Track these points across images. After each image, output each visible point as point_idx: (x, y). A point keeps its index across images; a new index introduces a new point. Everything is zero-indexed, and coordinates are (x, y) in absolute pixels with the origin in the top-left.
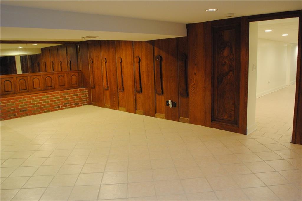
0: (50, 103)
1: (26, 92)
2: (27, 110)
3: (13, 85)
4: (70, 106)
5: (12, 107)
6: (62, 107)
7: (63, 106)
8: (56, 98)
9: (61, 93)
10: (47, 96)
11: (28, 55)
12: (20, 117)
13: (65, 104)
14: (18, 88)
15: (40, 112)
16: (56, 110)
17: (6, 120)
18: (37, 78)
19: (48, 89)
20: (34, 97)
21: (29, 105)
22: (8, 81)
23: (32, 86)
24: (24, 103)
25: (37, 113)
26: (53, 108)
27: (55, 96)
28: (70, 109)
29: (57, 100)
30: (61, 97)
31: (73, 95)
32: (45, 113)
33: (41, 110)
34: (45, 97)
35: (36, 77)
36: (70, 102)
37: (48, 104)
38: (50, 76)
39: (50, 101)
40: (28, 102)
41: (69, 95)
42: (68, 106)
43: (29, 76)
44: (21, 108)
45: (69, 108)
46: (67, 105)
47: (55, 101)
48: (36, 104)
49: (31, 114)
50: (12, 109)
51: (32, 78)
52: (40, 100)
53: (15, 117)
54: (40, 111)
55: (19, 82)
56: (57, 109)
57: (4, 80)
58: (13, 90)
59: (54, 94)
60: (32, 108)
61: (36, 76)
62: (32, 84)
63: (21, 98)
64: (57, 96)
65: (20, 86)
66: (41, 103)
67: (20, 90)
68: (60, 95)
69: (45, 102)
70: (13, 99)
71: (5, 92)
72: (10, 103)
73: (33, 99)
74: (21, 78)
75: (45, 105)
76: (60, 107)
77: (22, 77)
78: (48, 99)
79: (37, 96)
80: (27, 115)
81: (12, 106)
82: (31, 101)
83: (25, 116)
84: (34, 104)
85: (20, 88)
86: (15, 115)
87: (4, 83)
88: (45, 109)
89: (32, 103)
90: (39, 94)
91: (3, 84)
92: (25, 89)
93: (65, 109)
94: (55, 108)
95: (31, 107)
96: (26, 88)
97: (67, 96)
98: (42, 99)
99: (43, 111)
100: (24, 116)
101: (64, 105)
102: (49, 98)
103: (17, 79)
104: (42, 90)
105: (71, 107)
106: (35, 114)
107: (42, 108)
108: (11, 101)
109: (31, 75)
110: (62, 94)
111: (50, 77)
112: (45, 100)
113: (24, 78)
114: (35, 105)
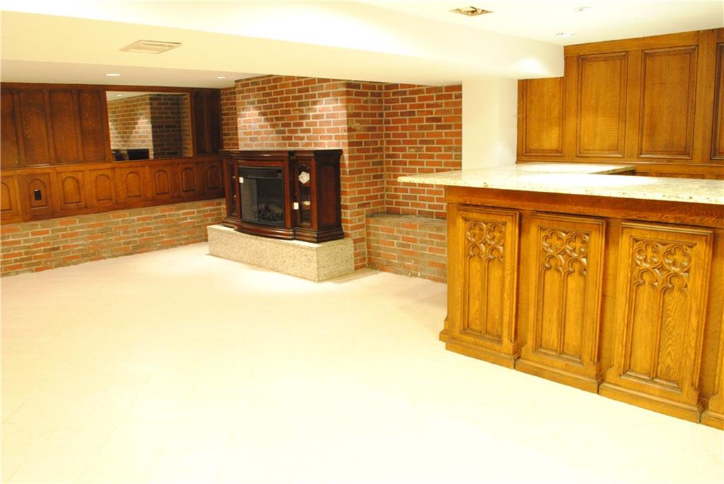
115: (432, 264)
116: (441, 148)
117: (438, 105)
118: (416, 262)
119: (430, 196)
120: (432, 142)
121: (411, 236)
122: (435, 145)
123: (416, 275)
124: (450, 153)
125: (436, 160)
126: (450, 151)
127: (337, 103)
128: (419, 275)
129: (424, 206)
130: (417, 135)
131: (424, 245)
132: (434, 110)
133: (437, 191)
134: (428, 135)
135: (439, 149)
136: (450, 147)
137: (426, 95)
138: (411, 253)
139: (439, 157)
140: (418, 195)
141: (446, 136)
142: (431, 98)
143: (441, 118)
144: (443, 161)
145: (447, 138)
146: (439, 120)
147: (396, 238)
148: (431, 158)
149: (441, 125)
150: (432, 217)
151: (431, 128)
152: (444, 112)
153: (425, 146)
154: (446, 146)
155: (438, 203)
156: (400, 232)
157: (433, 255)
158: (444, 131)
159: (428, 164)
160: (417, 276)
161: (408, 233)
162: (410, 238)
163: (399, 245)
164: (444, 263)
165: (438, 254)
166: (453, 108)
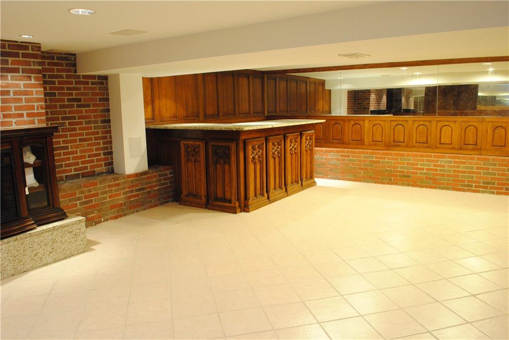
0: (452, 173)
1: (426, 147)
2: (410, 176)
3: (406, 133)
4: (495, 191)
5: (388, 167)
6: (476, 187)
7: (480, 187)
8: (467, 168)
9: (478, 159)
10: (449, 160)
11: (439, 86)
12: (397, 184)
13: (484, 183)
14: (415, 138)
15: (432, 185)
16: (463, 190)
17: (377, 184)
18: (449, 126)
19: (467, 149)
20: (424, 158)
21: (414, 168)
22: (400, 126)
23: (438, 139)
24: (408, 164)
25: (427, 187)
26: (458, 185)
27: (465, 163)
28: (493, 195)
29: (469, 172)
30: (477, 168)
31: (506, 168)
32: (441, 191)
33: (433, 182)
34: (444, 162)
35: (446, 123)
36: (496, 182)
37: (448, 176)
38: (475, 124)
39: (454, 171)
40: (413, 164)
41: (497, 167)
42: (491, 188)
43: (434, 121)
44: (400, 172)
45: (493, 193)
46: (489, 186)
47: (465, 172)
48: (427, 169)
49: (414, 185)
50: (387, 170)
51: (440, 124)
52: (434, 166)
53: (391, 182)
54: (431, 183)
55: (417, 130)
56: (466, 188)
57: (394, 124)
58: (405, 142)
59: (463, 158)
60: (419, 175)
61: (448, 121)
62: (438, 135)
63: (403, 155)
64: (470, 163)
65: (418, 136)
66: (436, 170)
67: (416, 142)
68: (476, 164)
69: (444, 171)
70: (391, 154)
71: (394, 142)
72: (386, 160)
73: (423, 161)
74: (422, 123)
75: (444, 175)
76: (471, 186)
77: (424, 121)
78: (449, 166)
79: (430, 156)
80: (409, 185)
81: (389, 165)
82: (419, 163)
83: (405, 186)
84: (423, 169)
85: (418, 138)
86: (390, 180)
87: (394, 129)
88: (441, 183)
89: (419, 166)
90: (449, 155)
91: (392, 130)
92: (425, 142)
93: (483, 192)
94: (461, 185)
95: (417, 173)
96: (427, 141)
97: (493, 169)
98: (439, 163)
99: (438, 186)
100: (403, 184)
101: (481, 185)
102: (452, 164)
103: (413, 124)
104: (453, 148)
105: (498, 193)
106: (422, 187)
107: (436, 179)
108: (389, 156)
109: (438, 119)
110: (482, 162)
111: (476, 128)
112: (444, 166)
113: (426, 124)
114: (425, 171)
115: (112, 207)
116: (82, 122)
117: (77, 89)
118: (99, 211)
119: (75, 161)
120: (74, 118)
121: (93, 192)
122: (77, 120)
123: (100, 222)
124: (90, 125)
125: (78, 132)
126: (90, 124)
127: (31, 80)
128: (103, 220)
129: (70, 171)
130: (59, 113)
131: (105, 195)
132: (74, 92)
133: (81, 156)
134: (70, 112)
135: (81, 123)
136: (89, 121)
137: (65, 79)
138: (94, 206)
139: (80, 129)
140: (63, 163)
141: (85, 113)
142: (71, 83)
143: (81, 99)
144: (84, 132)
145: (86, 114)
146: (79, 100)
147: (79, 199)
148: (74, 131)
149: (81, 105)
150: (79, 178)
151: (72, 106)
152: (83, 94)
153: (67, 122)
154: (86, 120)
155: (83, 166)
156: (82, 193)
157: (112, 200)
158: (84, 109)
159: (71, 136)
160: (102, 222)
161: (90, 191)
162: (93, 194)
163: (81, 204)
164: (121, 202)
165: (116, 198)
166: (90, 92)
